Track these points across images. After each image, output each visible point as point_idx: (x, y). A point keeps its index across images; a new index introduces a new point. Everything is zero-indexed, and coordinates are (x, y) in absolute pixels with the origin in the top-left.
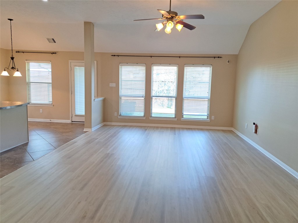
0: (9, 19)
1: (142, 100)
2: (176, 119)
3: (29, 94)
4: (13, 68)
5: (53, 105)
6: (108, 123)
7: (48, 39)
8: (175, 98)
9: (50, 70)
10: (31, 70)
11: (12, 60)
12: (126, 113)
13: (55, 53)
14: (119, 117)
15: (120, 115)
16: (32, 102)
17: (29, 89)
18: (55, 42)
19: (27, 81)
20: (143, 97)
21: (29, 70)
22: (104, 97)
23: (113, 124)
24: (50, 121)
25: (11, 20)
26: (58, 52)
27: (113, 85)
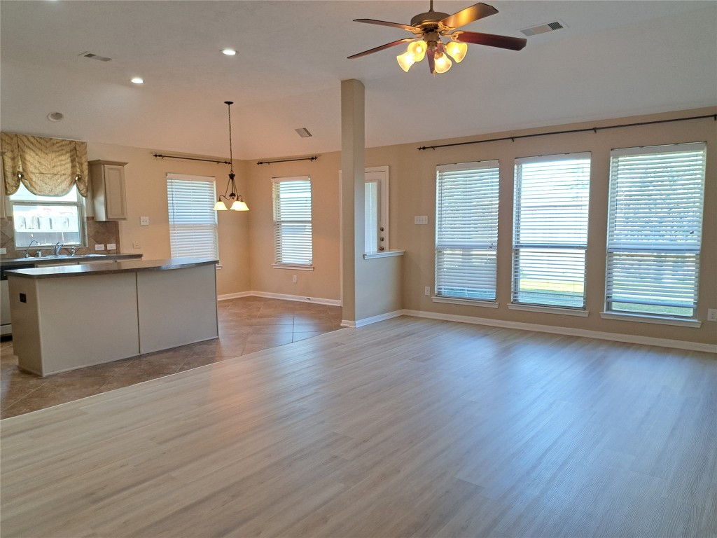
0: (226, 102)
1: (490, 255)
2: (585, 314)
3: (279, 245)
4: (233, 195)
5: (314, 268)
6: (413, 313)
7: (298, 131)
8: (583, 251)
9: (309, 195)
10: (282, 196)
11: (231, 180)
12: (452, 289)
13: (316, 158)
14: (435, 299)
15: (439, 293)
16: (284, 262)
17: (279, 236)
18: (310, 135)
19: (274, 219)
20: (491, 247)
21: (278, 197)
22: (404, 251)
23: (422, 314)
24: (308, 301)
25: (229, 103)
26: (320, 155)
27: (423, 220)
